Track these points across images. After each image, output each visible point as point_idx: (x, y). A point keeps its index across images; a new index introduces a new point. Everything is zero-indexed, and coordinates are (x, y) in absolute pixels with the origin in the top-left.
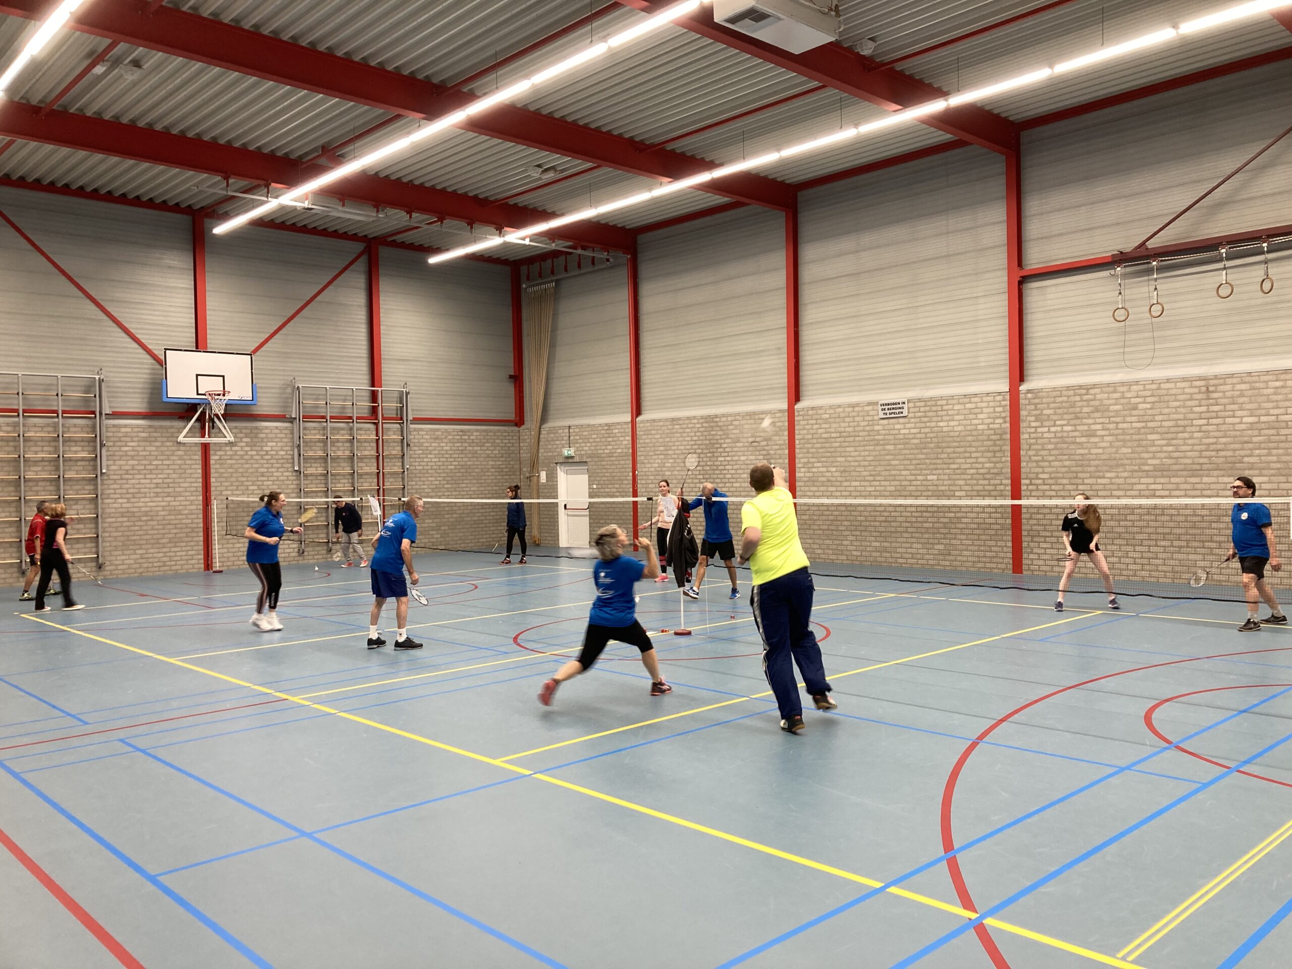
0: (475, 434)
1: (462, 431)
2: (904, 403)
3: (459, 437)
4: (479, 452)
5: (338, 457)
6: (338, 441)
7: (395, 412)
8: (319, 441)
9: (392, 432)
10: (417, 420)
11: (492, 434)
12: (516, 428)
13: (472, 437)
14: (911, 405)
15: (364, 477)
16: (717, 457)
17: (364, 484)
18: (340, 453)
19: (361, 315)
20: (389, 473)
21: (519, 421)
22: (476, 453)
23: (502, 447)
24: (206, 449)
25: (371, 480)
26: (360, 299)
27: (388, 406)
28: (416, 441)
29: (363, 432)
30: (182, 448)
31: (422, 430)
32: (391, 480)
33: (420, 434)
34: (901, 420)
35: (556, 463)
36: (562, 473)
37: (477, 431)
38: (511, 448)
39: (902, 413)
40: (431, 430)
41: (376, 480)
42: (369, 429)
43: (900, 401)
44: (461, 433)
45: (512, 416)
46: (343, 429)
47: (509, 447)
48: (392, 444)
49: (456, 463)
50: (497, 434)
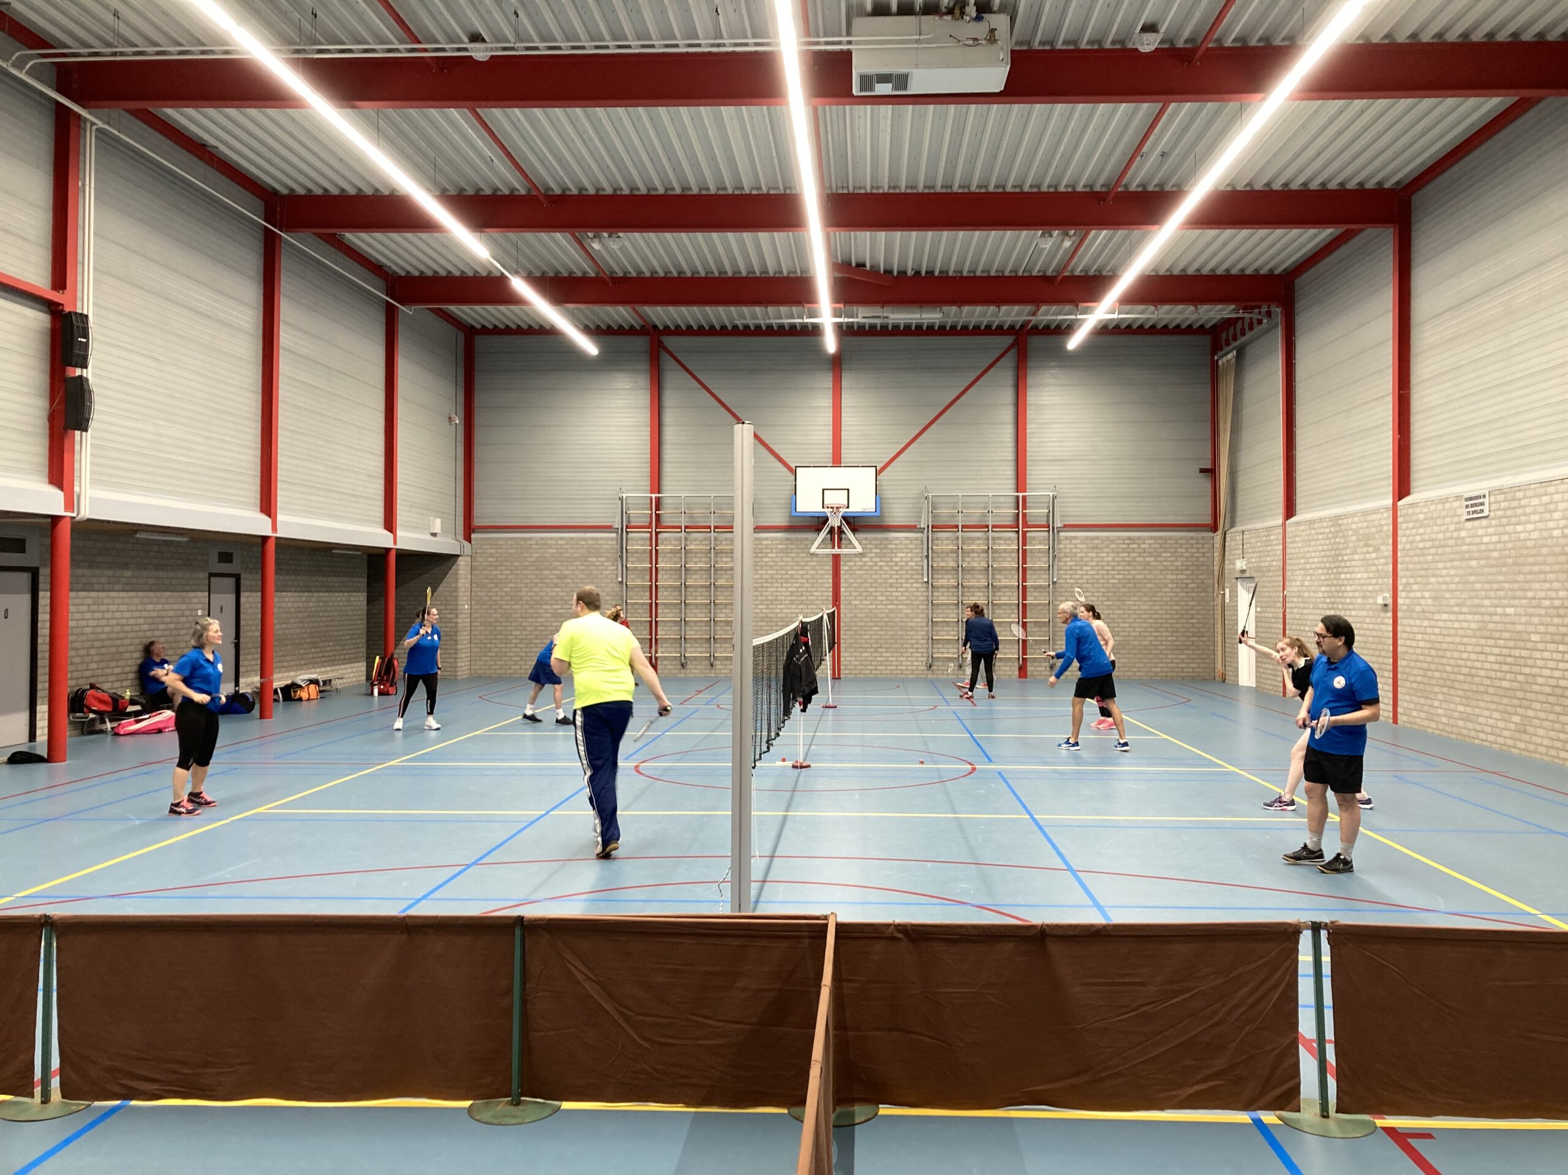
0: (1147, 542)
1: (1129, 538)
2: (1484, 496)
3: (1125, 546)
4: (1153, 564)
5: (973, 569)
6: (973, 551)
7: (1045, 519)
8: (952, 551)
9: (1038, 541)
10: (1067, 527)
11: (1173, 542)
12: (1211, 534)
13: (1143, 546)
14: (1492, 499)
15: (1002, 590)
17: (1002, 598)
18: (975, 564)
19: (1008, 414)
21: (1214, 528)
22: (1149, 565)
23: (1187, 557)
24: (836, 558)
25: (1010, 594)
27: (1036, 512)
28: (1068, 550)
29: (1003, 542)
30: (815, 559)
31: (1076, 538)
32: (1034, 594)
33: (1073, 542)
34: (1484, 522)
35: (1237, 578)
37: (1151, 538)
38: (1201, 559)
39: (1482, 511)
40: (1087, 538)
42: (1010, 539)
43: (1480, 493)
44: (1128, 541)
45: (1208, 520)
46: (979, 539)
47: (1198, 558)
48: (1036, 555)
49: (1120, 577)
50: (1181, 541)
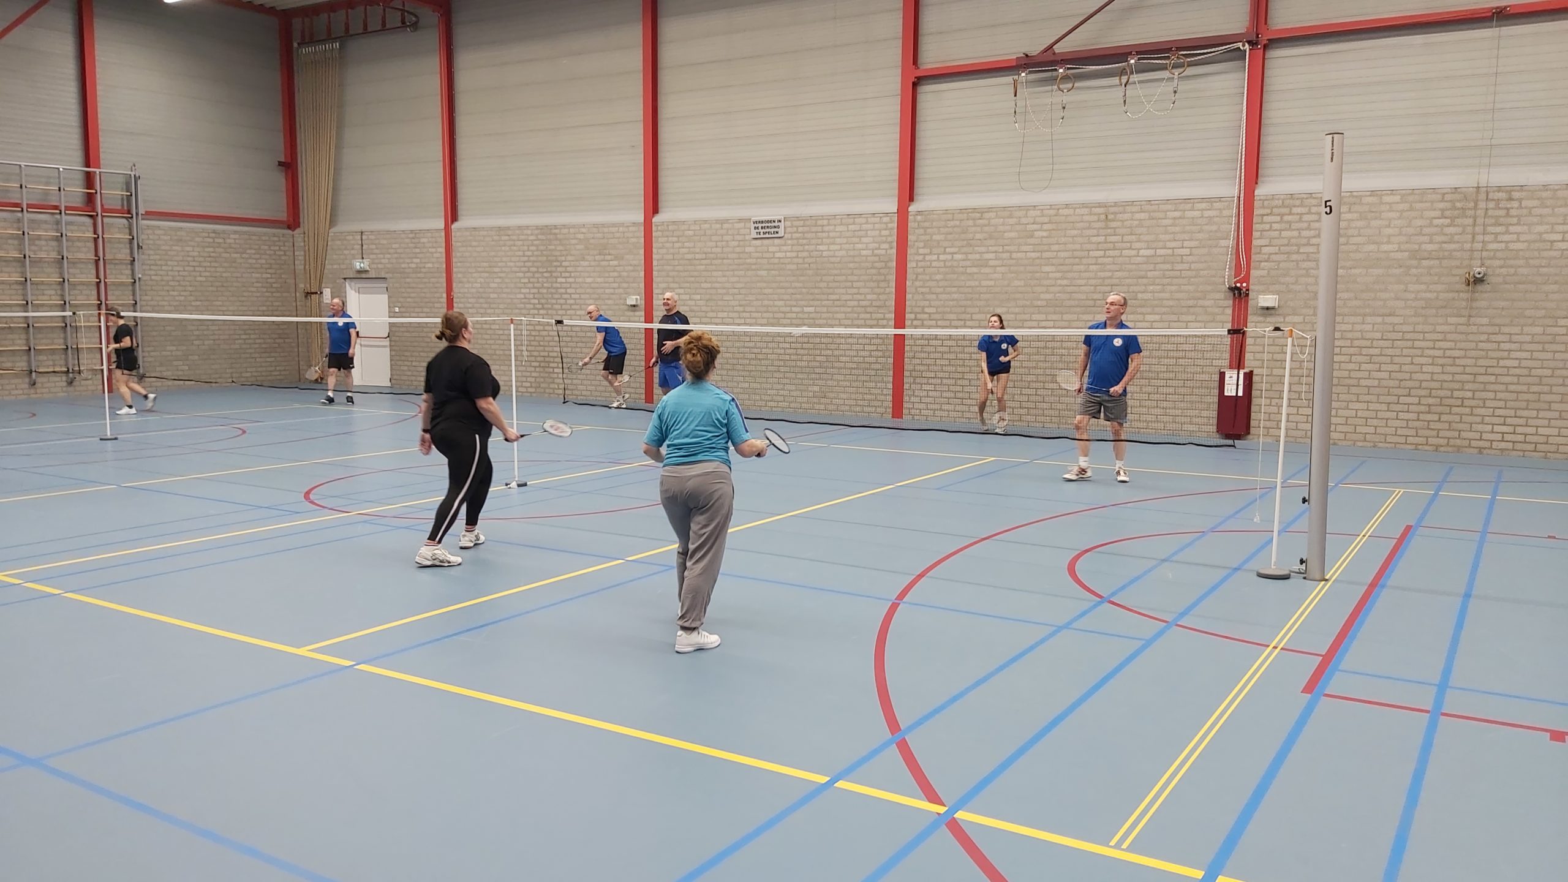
0: (232, 236)
1: (214, 232)
2: (780, 221)
3: (211, 240)
4: (239, 261)
5: (41, 260)
6: (39, 238)
7: (120, 203)
8: (13, 237)
9: (116, 229)
10: (149, 215)
11: (256, 238)
12: (290, 232)
13: (228, 241)
14: (788, 223)
15: (78, 287)
16: (556, 278)
17: (79, 297)
18: (43, 255)
19: (69, 69)
20: (114, 284)
21: (293, 222)
22: (235, 262)
23: (270, 255)
25: (88, 292)
26: (66, 47)
27: (110, 193)
28: (151, 242)
29: (76, 228)
31: (159, 227)
32: (117, 293)
33: (153, 232)
34: (777, 241)
35: (345, 279)
36: (353, 292)
37: (235, 232)
38: (283, 258)
39: (777, 232)
40: (171, 228)
41: (95, 292)
42: (83, 224)
43: (776, 218)
44: (213, 235)
45: (283, 215)
46: (46, 222)
47: (280, 256)
48: (116, 245)
49: (208, 274)
50: (264, 238)
